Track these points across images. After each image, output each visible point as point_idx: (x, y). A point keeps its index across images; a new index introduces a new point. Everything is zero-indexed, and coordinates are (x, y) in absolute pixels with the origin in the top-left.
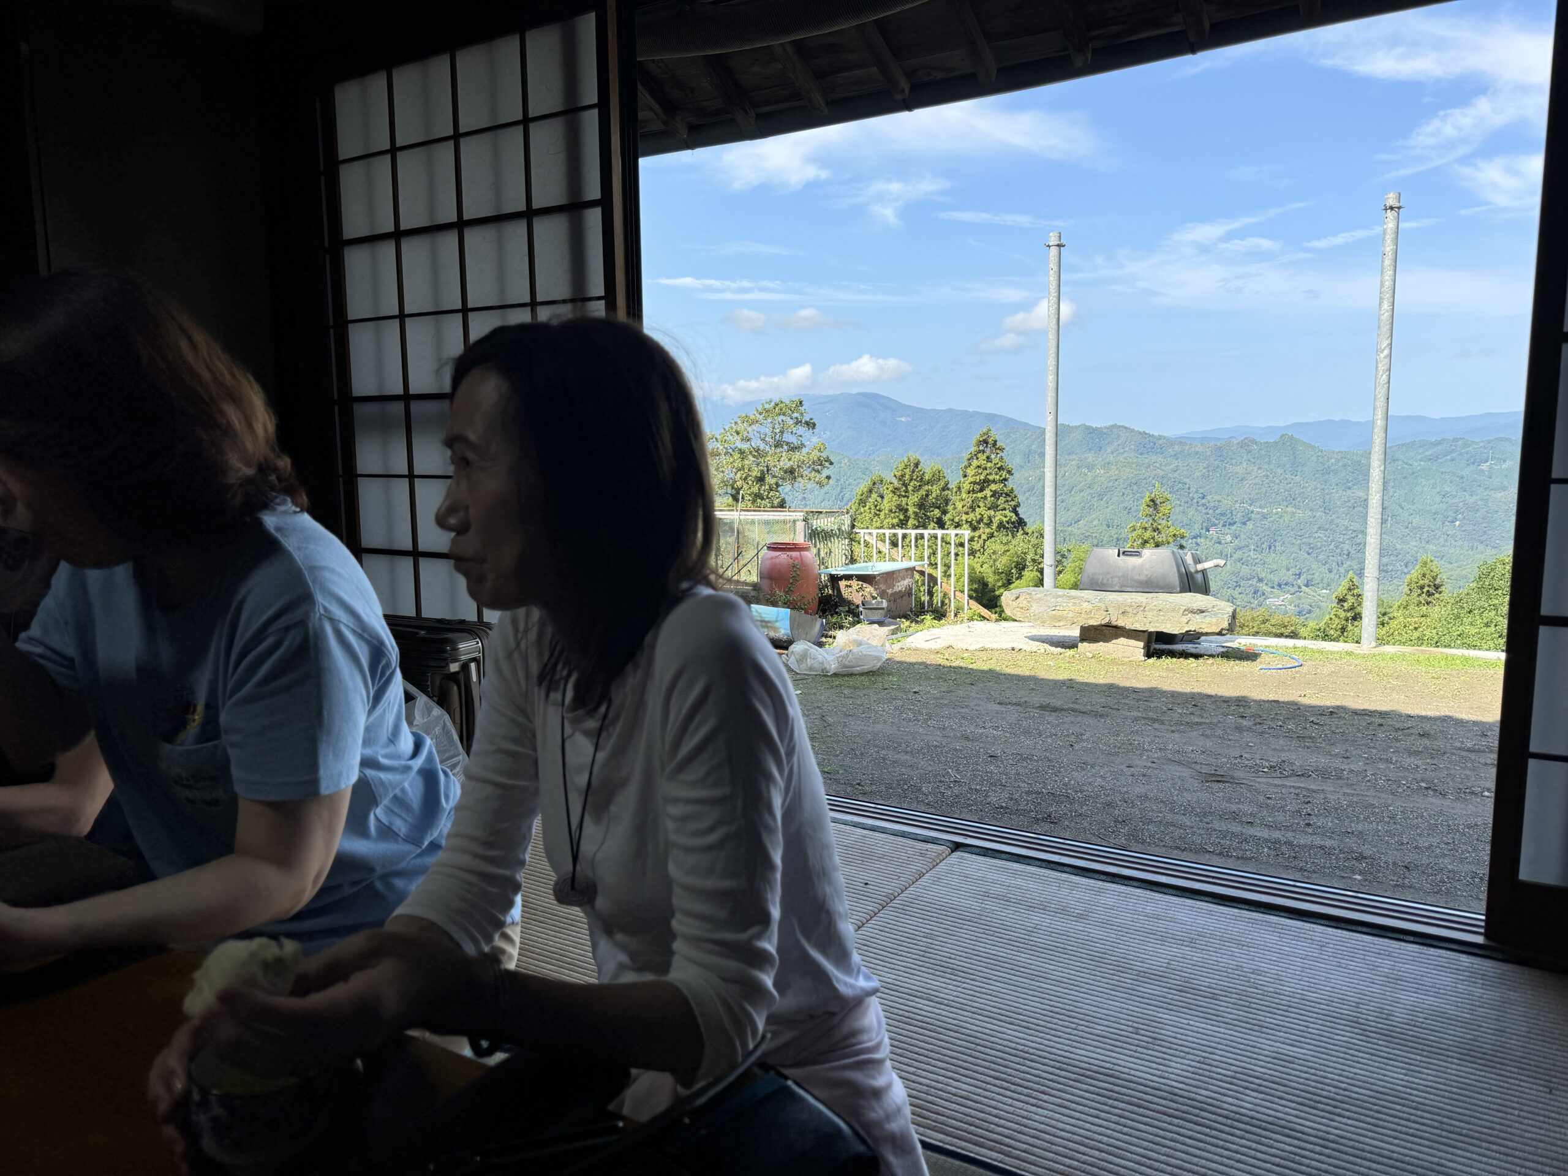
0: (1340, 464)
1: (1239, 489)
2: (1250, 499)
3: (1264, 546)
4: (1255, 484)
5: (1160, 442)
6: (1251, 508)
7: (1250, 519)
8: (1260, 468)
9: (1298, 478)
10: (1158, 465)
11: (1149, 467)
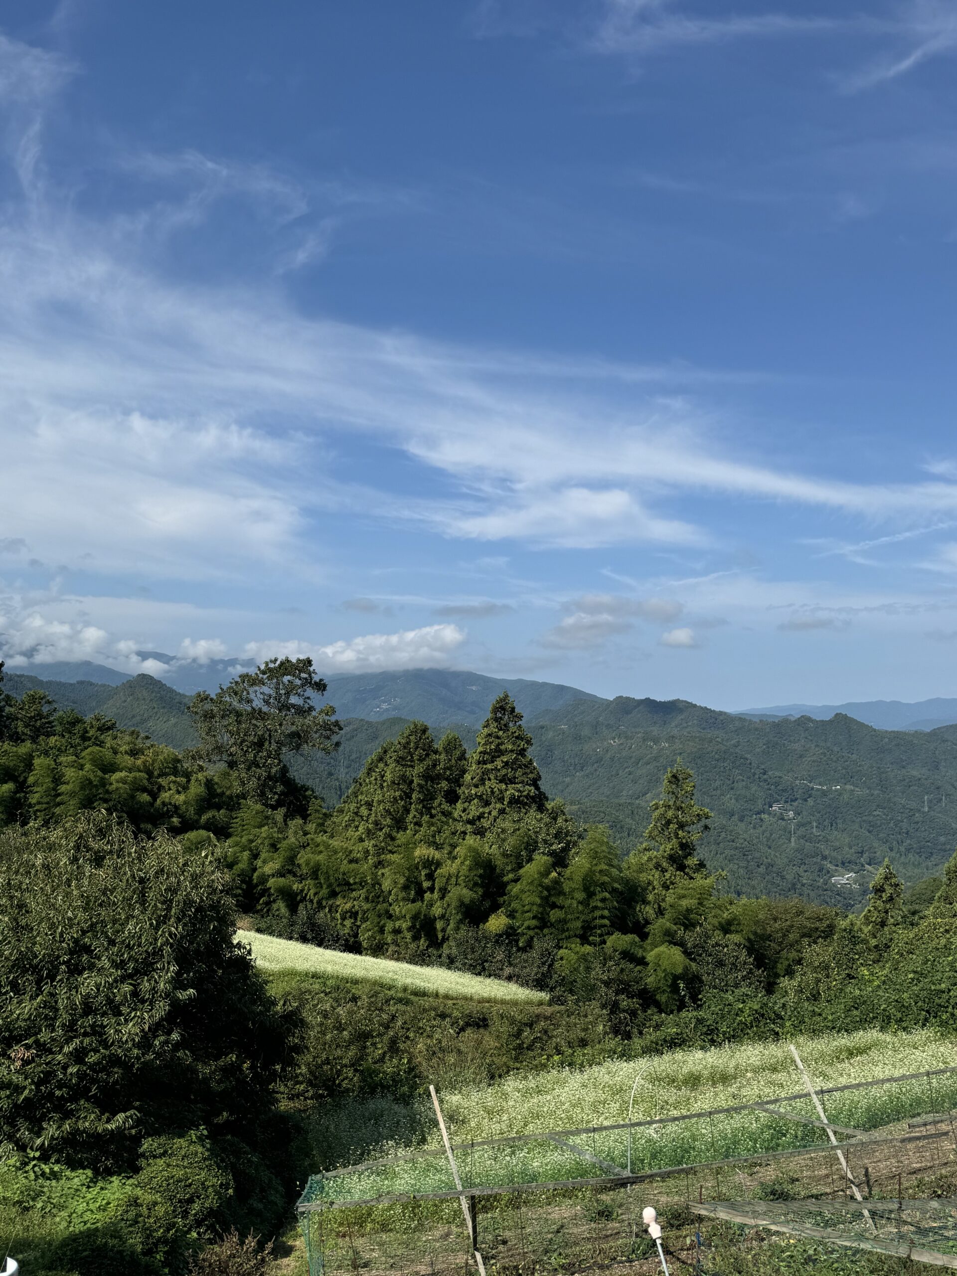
0: (893, 743)
1: (799, 765)
2: (809, 776)
3: (826, 823)
4: (814, 761)
5: (721, 718)
6: (811, 785)
7: (810, 796)
8: (817, 746)
9: (854, 757)
10: (719, 740)
11: (710, 741)
